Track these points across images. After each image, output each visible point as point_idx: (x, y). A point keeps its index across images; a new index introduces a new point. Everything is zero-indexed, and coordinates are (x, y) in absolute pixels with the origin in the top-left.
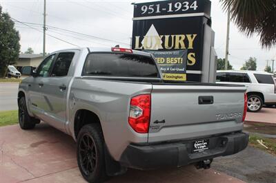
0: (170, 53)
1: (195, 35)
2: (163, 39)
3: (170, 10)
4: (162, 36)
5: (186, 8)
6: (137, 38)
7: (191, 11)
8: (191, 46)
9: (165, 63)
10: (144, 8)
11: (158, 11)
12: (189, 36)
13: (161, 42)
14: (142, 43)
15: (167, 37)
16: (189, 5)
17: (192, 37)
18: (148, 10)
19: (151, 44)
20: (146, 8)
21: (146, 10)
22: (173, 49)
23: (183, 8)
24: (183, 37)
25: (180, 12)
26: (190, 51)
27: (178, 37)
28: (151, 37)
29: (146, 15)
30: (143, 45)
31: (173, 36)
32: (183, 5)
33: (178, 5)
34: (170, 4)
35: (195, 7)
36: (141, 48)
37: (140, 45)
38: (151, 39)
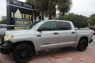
0: (25, 20)
1: (31, 15)
2: (22, 15)
3: (24, 6)
4: (22, 14)
5: (29, 7)
6: (12, 13)
7: (30, 8)
8: (30, 19)
9: (23, 23)
10: (15, 2)
11: (20, 5)
12: (30, 15)
13: (22, 16)
14: (15, 15)
15: (24, 15)
16: (30, 6)
17: (31, 16)
18: (16, 3)
19: (18, 16)
20: (16, 2)
21: (15, 3)
22: (26, 19)
23: (28, 6)
24: (28, 15)
25: (27, 7)
26: (30, 20)
27: (27, 15)
29: (15, 4)
30: (15, 16)
31: (25, 15)
32: (28, 5)
33: (27, 5)
34: (24, 4)
35: (31, 7)
36: (14, 17)
37: (14, 16)
38: (18, 14)
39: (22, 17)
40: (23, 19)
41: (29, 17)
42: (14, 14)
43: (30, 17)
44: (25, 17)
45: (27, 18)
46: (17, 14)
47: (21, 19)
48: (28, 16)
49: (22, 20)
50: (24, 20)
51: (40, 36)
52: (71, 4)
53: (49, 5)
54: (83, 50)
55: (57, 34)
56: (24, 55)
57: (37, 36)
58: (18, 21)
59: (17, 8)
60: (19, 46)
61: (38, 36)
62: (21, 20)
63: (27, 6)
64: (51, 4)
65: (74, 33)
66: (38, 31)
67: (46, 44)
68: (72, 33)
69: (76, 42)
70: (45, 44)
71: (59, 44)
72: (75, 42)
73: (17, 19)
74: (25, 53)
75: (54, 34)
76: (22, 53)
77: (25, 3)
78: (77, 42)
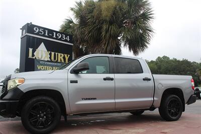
0: (56, 64)
1: (69, 56)
2: (50, 54)
3: (54, 37)
4: (49, 52)
6: (31, 50)
7: (66, 41)
8: (67, 62)
10: (36, 29)
11: (46, 34)
12: (66, 55)
13: (49, 56)
14: (35, 54)
15: (53, 53)
16: (65, 37)
18: (39, 32)
19: (42, 56)
21: (37, 31)
22: (57, 62)
23: (62, 37)
24: (63, 55)
25: (60, 39)
27: (59, 54)
28: (42, 51)
29: (37, 34)
30: (36, 56)
31: (56, 53)
32: (62, 36)
33: (59, 35)
34: (55, 33)
35: (68, 40)
36: (34, 58)
37: (33, 55)
38: (42, 53)
39: (50, 58)
40: (51, 61)
41: (64, 58)
42: (34, 51)
43: (67, 58)
44: (55, 58)
45: (59, 61)
46: (40, 52)
47: (48, 61)
48: (61, 55)
49: (50, 63)
50: (54, 64)
51: (76, 82)
52: (150, 31)
53: (103, 33)
54: (174, 118)
55: (112, 79)
56: (43, 117)
57: (69, 82)
58: (41, 65)
59: (40, 41)
60: (35, 100)
61: (72, 82)
62: (48, 63)
63: (60, 37)
64: (107, 31)
65: (150, 80)
66: (71, 73)
67: (89, 99)
68: (144, 80)
69: (155, 99)
70: (87, 99)
71: (117, 101)
72: (153, 99)
73: (39, 61)
74: (45, 115)
75: (105, 79)
76: (39, 114)
77: (57, 32)
78: (158, 99)
